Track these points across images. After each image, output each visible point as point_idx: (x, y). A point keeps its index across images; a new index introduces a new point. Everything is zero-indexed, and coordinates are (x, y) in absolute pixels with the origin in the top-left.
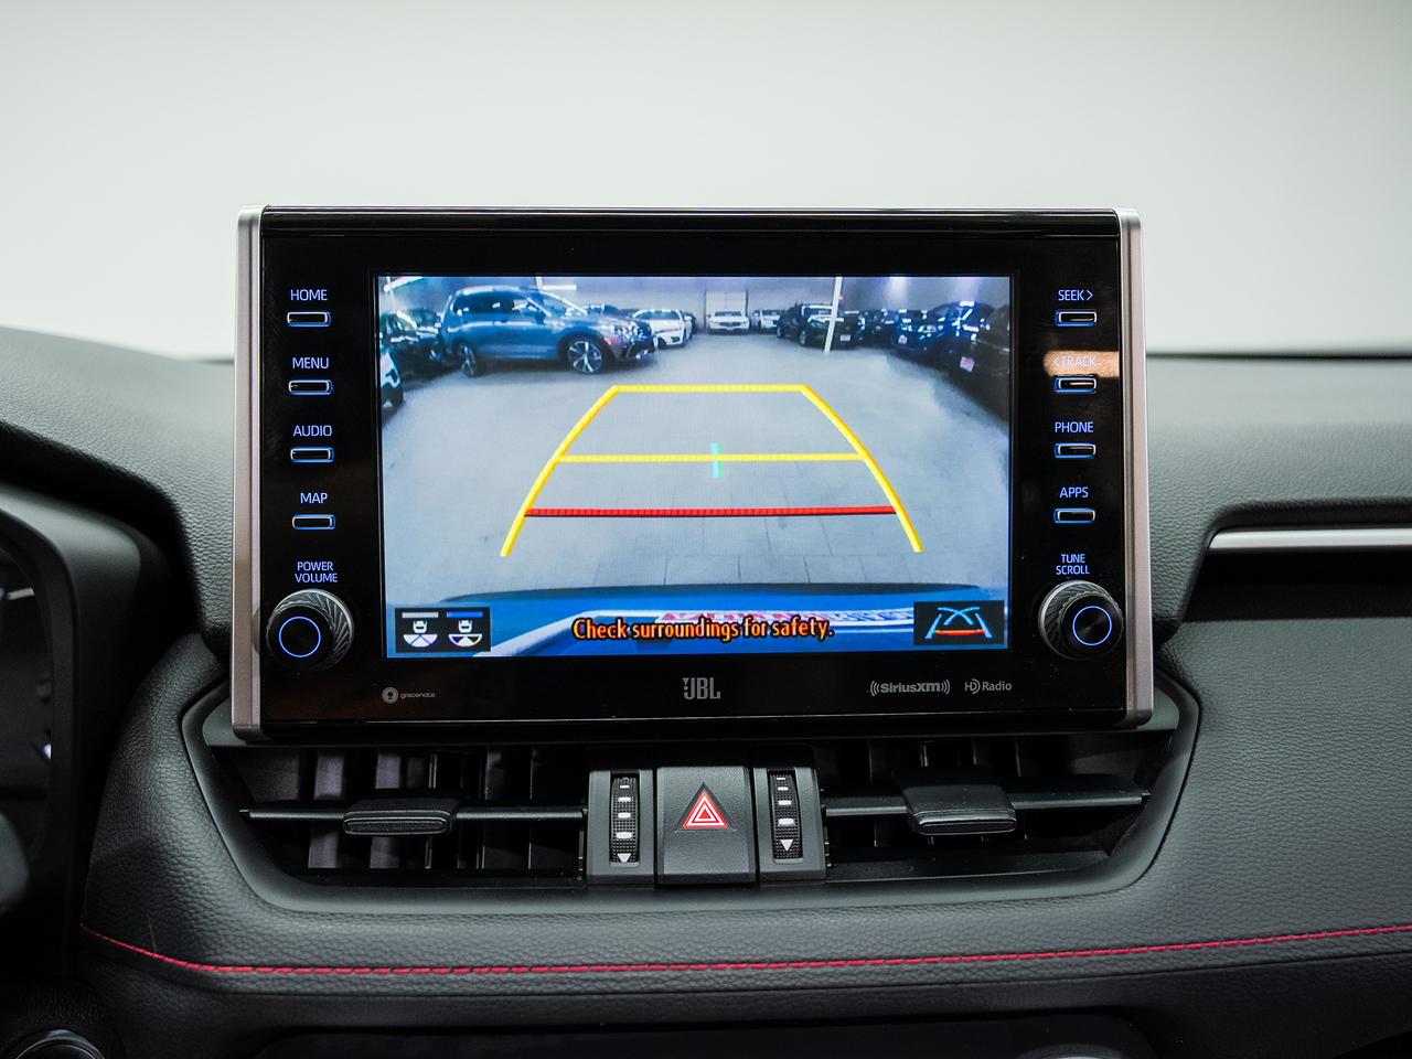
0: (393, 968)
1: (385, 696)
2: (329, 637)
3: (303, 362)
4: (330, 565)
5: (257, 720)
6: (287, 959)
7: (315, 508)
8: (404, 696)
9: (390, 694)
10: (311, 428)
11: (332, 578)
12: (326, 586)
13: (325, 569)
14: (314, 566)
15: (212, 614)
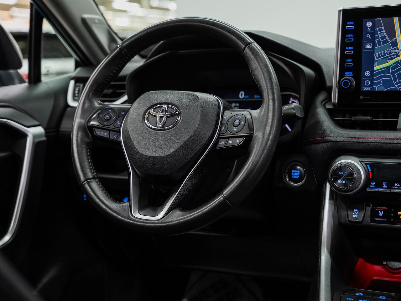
0: (360, 138)
1: (360, 98)
2: (351, 85)
3: (348, 36)
4: (351, 73)
5: (336, 101)
6: (342, 136)
7: (349, 62)
8: (364, 97)
9: (361, 97)
10: (349, 48)
11: (352, 75)
12: (351, 76)
13: (351, 74)
14: (348, 73)
15: (328, 84)
